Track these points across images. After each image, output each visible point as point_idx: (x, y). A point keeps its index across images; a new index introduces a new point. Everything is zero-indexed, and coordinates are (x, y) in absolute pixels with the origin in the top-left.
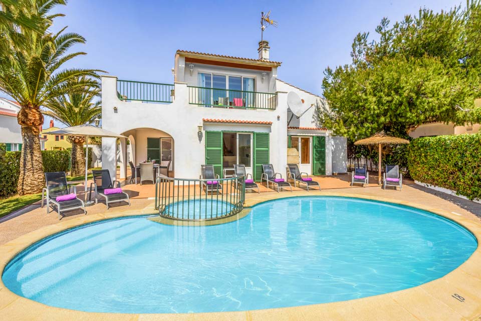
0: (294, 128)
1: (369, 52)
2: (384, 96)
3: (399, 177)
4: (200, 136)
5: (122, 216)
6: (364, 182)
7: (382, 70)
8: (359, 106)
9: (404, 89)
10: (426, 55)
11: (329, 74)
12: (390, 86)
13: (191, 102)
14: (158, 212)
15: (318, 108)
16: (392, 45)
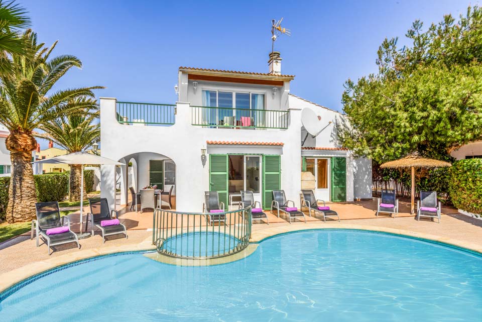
0: (309, 148)
1: (399, 59)
2: (417, 111)
3: (438, 206)
4: (204, 160)
5: (118, 251)
6: (393, 211)
7: (416, 81)
8: (386, 122)
9: (444, 103)
10: (474, 62)
11: (350, 87)
12: (425, 100)
13: (194, 123)
14: (155, 247)
15: (338, 126)
16: (429, 51)
